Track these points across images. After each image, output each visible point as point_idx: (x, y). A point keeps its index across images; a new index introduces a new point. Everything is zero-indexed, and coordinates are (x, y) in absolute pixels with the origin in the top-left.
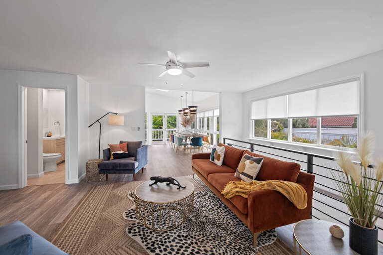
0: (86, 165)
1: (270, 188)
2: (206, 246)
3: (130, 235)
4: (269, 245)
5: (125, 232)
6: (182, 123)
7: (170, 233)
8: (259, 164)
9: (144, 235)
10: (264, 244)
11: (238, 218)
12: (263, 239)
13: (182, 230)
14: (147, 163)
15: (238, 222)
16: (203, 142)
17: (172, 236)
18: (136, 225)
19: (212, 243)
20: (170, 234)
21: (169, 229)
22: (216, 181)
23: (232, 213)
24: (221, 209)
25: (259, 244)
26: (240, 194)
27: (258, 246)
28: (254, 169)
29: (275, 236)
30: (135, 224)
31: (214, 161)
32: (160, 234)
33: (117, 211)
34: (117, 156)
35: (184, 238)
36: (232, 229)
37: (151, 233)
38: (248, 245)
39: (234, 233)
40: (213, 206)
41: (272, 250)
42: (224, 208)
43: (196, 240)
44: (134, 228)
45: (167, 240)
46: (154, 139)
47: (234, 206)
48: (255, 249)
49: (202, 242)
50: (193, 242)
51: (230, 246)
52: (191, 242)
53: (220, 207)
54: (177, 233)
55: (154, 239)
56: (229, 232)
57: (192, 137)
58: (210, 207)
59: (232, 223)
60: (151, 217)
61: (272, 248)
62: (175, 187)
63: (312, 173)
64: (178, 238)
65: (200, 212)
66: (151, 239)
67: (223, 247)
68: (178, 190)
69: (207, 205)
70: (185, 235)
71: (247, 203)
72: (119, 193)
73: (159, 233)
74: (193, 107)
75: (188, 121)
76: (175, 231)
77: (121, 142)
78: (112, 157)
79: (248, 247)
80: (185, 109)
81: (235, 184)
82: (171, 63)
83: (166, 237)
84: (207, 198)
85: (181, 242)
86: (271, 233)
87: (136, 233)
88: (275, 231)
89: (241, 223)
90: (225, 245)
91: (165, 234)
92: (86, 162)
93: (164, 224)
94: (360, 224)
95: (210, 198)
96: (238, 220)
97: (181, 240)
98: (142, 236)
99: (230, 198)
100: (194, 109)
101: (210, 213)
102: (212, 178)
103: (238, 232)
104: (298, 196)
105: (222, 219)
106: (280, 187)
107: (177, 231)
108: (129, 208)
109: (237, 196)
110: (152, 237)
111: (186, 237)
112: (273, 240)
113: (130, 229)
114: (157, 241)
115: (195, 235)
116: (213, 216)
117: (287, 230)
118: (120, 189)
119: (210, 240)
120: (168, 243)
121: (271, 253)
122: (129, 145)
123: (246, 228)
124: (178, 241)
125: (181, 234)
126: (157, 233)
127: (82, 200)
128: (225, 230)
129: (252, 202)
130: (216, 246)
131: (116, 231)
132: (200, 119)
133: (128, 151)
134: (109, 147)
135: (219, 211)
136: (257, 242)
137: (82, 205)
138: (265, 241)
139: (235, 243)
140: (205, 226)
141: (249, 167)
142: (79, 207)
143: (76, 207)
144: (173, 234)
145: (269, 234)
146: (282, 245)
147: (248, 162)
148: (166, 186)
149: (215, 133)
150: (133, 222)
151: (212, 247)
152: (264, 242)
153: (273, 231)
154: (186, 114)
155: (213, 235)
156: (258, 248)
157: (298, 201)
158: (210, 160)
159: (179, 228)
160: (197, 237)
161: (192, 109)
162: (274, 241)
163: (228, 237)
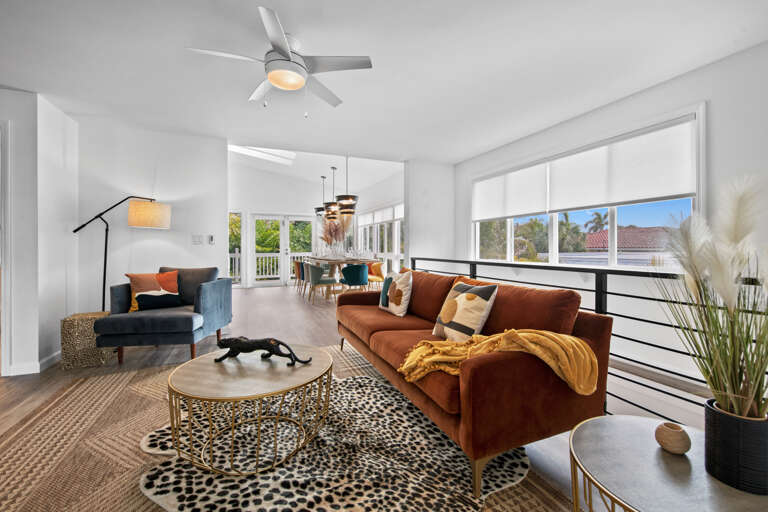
0: (63, 327)
1: (514, 348)
2: (355, 503)
3: (149, 493)
4: (511, 488)
5: (138, 485)
6: (323, 236)
7: (262, 478)
8: (487, 299)
9: (189, 490)
10: (498, 486)
11: (438, 431)
12: (498, 474)
13: (296, 470)
14: (230, 322)
15: (438, 439)
16: (370, 277)
17: (267, 486)
18: (172, 466)
19: (370, 496)
20: (262, 482)
21: (260, 470)
22: (389, 345)
23: (426, 420)
24: (401, 413)
25: (487, 487)
26: (442, 368)
27: (485, 493)
28: (477, 313)
29: (525, 466)
30: (169, 463)
31: (387, 305)
32: (236, 483)
33: (129, 434)
34: (148, 303)
35: (299, 488)
36: (423, 456)
37: (209, 482)
38: (461, 491)
39: (430, 466)
40: (382, 408)
41: (517, 498)
42: (408, 411)
43: (331, 491)
44: (166, 474)
45: (253, 497)
46: (260, 277)
47: (428, 400)
48: (477, 501)
49: (345, 494)
50: (323, 496)
51: (417, 499)
52: (315, 498)
53: (397, 409)
54: (283, 478)
55: (214, 498)
56: (416, 465)
57: (345, 266)
58: (374, 410)
59: (424, 442)
60: (217, 442)
61: (517, 494)
62: (281, 363)
63: (607, 313)
64: (282, 490)
65: (347, 423)
66: (206, 499)
67: (397, 504)
68: (290, 369)
69: (367, 406)
70: (301, 480)
71: (457, 387)
72: (143, 392)
73: (233, 481)
74: (346, 197)
75: (336, 230)
76: (276, 474)
77: (162, 270)
78: (135, 304)
79: (462, 499)
80: (328, 205)
81: (432, 346)
82: (276, 56)
83: (250, 490)
84: (367, 392)
85: (289, 500)
86: (516, 461)
87: (168, 484)
88: (524, 455)
89: (445, 442)
90: (403, 497)
91: (249, 482)
92: (63, 318)
93: (249, 457)
94: (732, 412)
95: (376, 389)
96: (438, 435)
97: (291, 495)
98: (183, 492)
99: (419, 380)
100: (350, 202)
101: (374, 423)
102: (379, 341)
103: (439, 463)
104: (578, 364)
105: (401, 435)
106: (536, 343)
107: (280, 473)
108: (163, 426)
109: (435, 373)
110: (213, 492)
111: (304, 486)
112: (522, 475)
113: (152, 478)
114: (223, 501)
115: (330, 480)
116: (378, 431)
117: (552, 450)
118: (150, 381)
119: (367, 488)
120: (251, 504)
121: (517, 508)
122: (181, 275)
123: (458, 453)
124: (283, 498)
125: (291, 480)
126: (226, 481)
127: (35, 412)
128: (406, 460)
129: (469, 383)
130: (381, 502)
131: (112, 485)
132: (365, 229)
133: (179, 291)
134: (127, 281)
135: (396, 418)
136: (483, 484)
137: (32, 425)
138: (501, 478)
139: (427, 489)
140: (358, 455)
141: (466, 309)
142: (19, 431)
143: (14, 429)
144: (270, 481)
145: (510, 461)
146: (541, 485)
147: (462, 299)
148: (260, 362)
149: (397, 257)
150: (166, 459)
151: (369, 504)
152: (498, 482)
153: (520, 453)
154: (331, 217)
155: (374, 476)
156: (484, 497)
157: (579, 375)
158: (380, 306)
159: (290, 466)
160: (333, 485)
161: (345, 202)
162: (522, 478)
163: (412, 477)
